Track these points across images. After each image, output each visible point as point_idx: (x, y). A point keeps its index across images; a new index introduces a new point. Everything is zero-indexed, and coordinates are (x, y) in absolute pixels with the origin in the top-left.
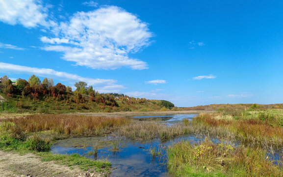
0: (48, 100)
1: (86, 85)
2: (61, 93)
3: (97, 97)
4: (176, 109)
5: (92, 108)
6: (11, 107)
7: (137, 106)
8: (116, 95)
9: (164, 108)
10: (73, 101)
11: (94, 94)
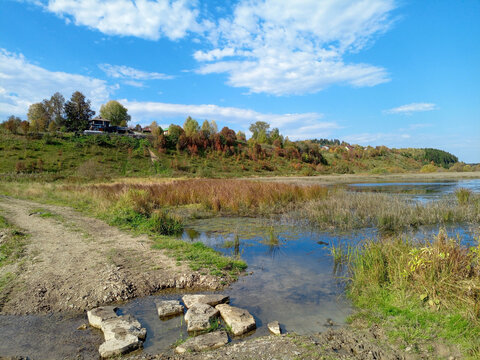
0: (211, 157)
1: (268, 126)
2: (229, 144)
3: (287, 148)
4: (462, 168)
5: (279, 167)
6: (165, 168)
7: (366, 162)
8: (324, 142)
9: (431, 166)
10: (247, 157)
11: (281, 143)
